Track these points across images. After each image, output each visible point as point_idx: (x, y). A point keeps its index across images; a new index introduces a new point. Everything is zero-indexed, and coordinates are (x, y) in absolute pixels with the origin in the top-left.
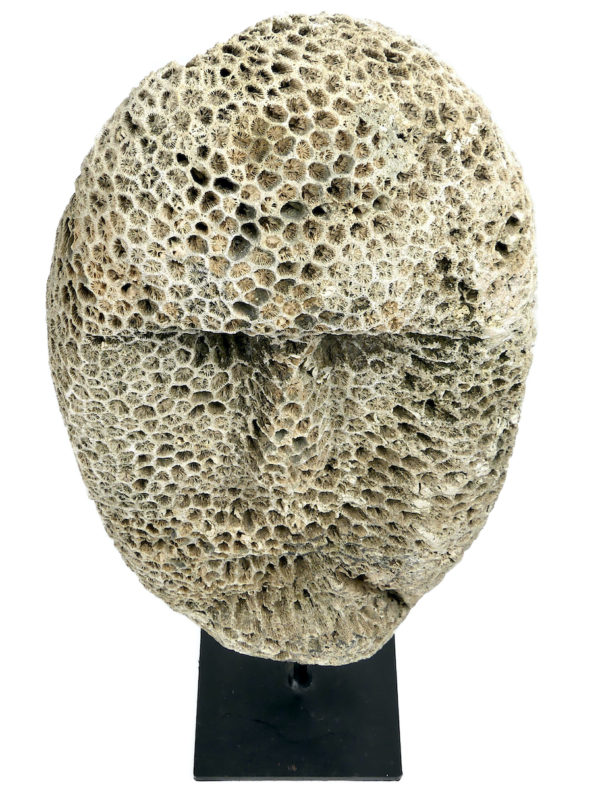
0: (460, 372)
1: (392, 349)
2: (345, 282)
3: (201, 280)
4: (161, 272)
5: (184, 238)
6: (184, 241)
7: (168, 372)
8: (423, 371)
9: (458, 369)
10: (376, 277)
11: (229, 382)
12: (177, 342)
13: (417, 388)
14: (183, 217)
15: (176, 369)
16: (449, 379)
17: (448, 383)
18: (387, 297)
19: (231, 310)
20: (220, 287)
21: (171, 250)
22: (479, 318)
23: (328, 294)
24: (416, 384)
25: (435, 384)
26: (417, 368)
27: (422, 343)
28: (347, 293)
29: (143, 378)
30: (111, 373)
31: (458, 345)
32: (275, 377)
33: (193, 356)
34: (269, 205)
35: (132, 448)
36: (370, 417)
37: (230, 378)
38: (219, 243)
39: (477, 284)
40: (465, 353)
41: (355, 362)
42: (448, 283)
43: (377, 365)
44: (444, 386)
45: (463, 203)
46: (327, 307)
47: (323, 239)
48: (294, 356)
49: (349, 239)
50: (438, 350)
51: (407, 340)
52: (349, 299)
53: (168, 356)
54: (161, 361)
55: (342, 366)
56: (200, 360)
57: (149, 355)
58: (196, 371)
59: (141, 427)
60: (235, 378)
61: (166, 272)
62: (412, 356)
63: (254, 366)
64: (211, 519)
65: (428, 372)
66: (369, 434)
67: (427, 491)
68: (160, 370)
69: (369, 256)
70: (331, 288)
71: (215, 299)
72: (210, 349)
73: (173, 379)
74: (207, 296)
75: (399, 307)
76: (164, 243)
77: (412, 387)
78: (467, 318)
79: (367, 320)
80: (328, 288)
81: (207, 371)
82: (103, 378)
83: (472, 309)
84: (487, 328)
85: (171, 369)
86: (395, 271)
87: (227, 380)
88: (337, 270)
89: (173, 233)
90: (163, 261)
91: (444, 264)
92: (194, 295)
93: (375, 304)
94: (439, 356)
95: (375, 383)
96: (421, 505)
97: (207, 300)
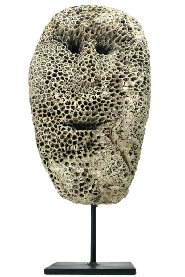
3: (69, 18)
4: (61, 18)
6: (66, 13)
10: (108, 18)
12: (62, 44)
16: (128, 52)
17: (128, 54)
19: (76, 23)
20: (73, 18)
28: (101, 20)
29: (53, 50)
30: (45, 47)
35: (47, 69)
36: (109, 67)
37: (74, 56)
38: (74, 12)
53: (60, 47)
58: (66, 51)
59: (50, 62)
64: (65, 98)
66: (109, 72)
67: (126, 84)
68: (57, 49)
71: (72, 21)
73: (60, 52)
80: (97, 19)
81: (68, 52)
82: (43, 48)
85: (60, 50)
90: (62, 16)
92: (68, 21)
93: (108, 22)
96: (125, 89)
97: (70, 21)
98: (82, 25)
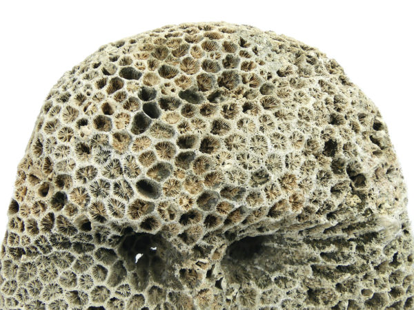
0: (361, 276)
1: (292, 263)
2: (243, 155)
3: (105, 160)
4: (70, 156)
5: (91, 119)
6: (91, 122)
7: (86, 291)
8: (324, 279)
9: (358, 272)
10: (271, 150)
11: (145, 305)
12: (94, 258)
13: (321, 301)
14: (91, 100)
15: (93, 288)
16: (351, 286)
17: (351, 291)
18: (285, 170)
19: (135, 189)
20: (123, 162)
21: (79, 132)
22: (371, 205)
23: (227, 167)
24: (319, 297)
25: (338, 294)
26: (318, 277)
27: (320, 248)
28: (245, 167)
29: (59, 297)
30: (28, 290)
31: (354, 245)
32: (185, 286)
33: (109, 273)
34: (168, 90)
37: (146, 301)
38: (123, 120)
39: (364, 167)
40: (362, 253)
41: (260, 281)
42: (337, 167)
43: (281, 281)
44: (347, 295)
45: (337, 94)
46: (228, 182)
47: (218, 115)
48: (201, 260)
49: (241, 115)
50: (336, 253)
51: (305, 246)
52: (248, 172)
53: (86, 273)
54: (79, 277)
55: (248, 284)
56: (117, 279)
57: (67, 270)
58: (113, 290)
60: (151, 301)
61: (73, 156)
62: (312, 266)
63: (167, 286)
65: (330, 280)
68: (78, 288)
69: (262, 129)
70: (230, 161)
71: (119, 179)
72: (128, 272)
73: (90, 298)
74: (112, 176)
75: (298, 182)
76: (73, 125)
77: (316, 301)
78: (360, 206)
79: (268, 197)
80: (227, 161)
81: (124, 291)
82: (20, 295)
83: (363, 196)
84: (380, 216)
85: (88, 288)
86: (288, 143)
87: (143, 304)
88: (234, 142)
89: (82, 116)
90: (72, 145)
91: (331, 147)
92: (100, 176)
93: (274, 176)
94: (338, 260)
95: (281, 300)
97: (112, 181)
98: (163, 204)
